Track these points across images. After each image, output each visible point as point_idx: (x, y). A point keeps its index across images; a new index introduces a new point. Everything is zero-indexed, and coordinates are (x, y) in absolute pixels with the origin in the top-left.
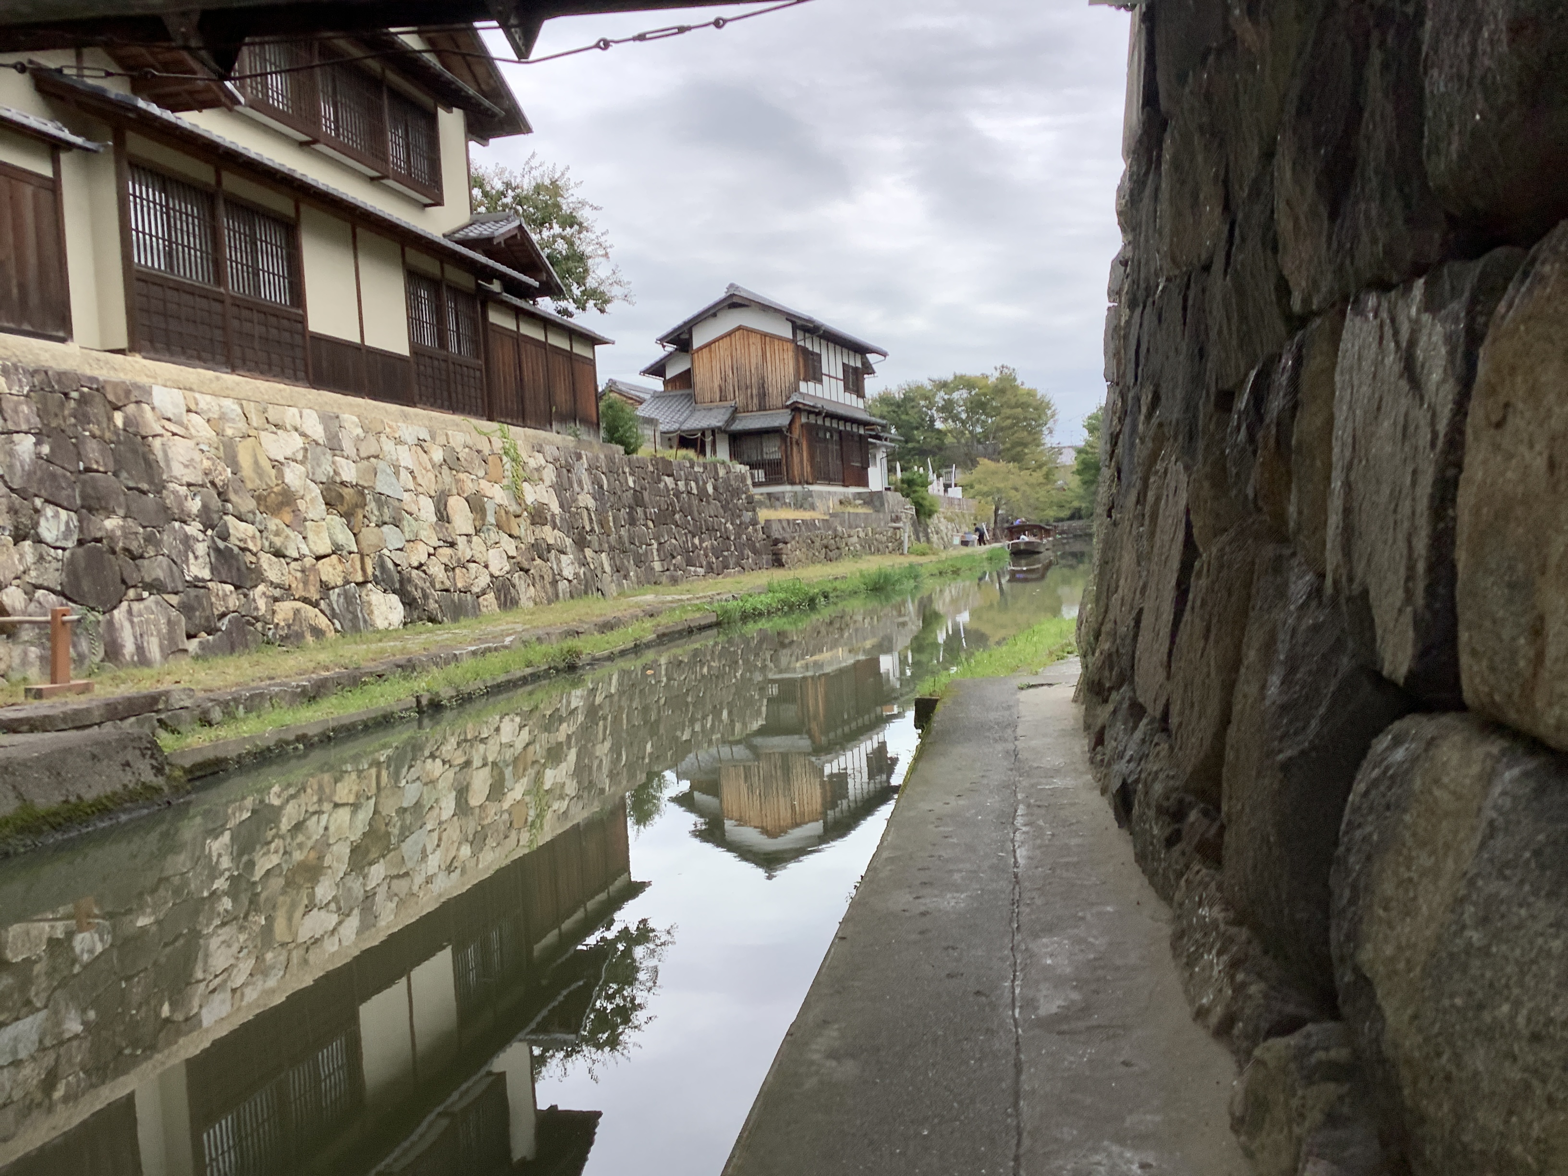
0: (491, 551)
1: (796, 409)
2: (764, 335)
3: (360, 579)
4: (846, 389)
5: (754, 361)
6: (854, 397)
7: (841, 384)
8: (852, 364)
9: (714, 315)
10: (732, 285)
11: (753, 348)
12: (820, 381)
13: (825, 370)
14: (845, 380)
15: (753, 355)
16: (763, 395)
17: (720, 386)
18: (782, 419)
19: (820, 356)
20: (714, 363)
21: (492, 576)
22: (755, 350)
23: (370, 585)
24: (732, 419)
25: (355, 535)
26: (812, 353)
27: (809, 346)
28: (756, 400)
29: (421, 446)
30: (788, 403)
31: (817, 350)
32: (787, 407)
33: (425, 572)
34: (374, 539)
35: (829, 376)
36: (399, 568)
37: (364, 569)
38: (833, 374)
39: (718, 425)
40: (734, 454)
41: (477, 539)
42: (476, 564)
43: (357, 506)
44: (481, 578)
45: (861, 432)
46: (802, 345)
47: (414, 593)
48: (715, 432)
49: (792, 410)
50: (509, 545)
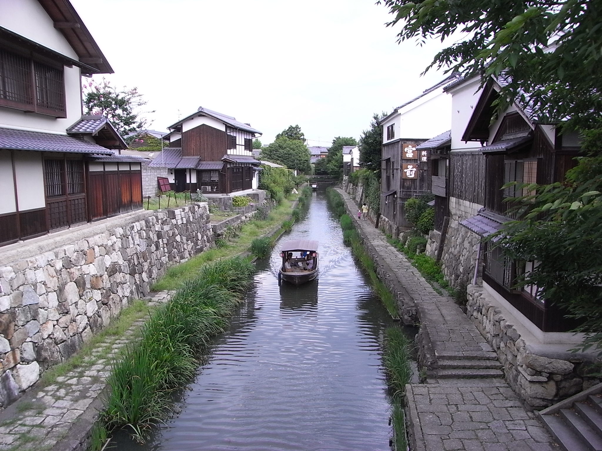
0: (88, 304)
1: (226, 162)
2: (213, 129)
3: (12, 365)
4: (245, 149)
5: (209, 139)
6: (248, 151)
7: (243, 147)
8: (248, 138)
9: (193, 119)
10: (201, 107)
12: (235, 148)
13: (237, 143)
14: (245, 146)
15: (208, 137)
16: (212, 154)
18: (219, 166)
19: (236, 137)
21: (88, 317)
23: (19, 366)
24: (198, 164)
25: (9, 340)
26: (233, 137)
27: (232, 134)
28: (209, 156)
29: (50, 265)
30: (223, 159)
31: (235, 135)
32: (222, 160)
33: (51, 338)
34: (21, 336)
35: (239, 145)
36: (37, 344)
37: (15, 358)
38: (240, 144)
39: (192, 167)
40: (198, 178)
41: (80, 302)
42: (80, 316)
43: (10, 322)
44: (83, 321)
45: (250, 166)
46: (229, 134)
47: (45, 354)
48: (190, 170)
49: (224, 162)
50: (97, 295)
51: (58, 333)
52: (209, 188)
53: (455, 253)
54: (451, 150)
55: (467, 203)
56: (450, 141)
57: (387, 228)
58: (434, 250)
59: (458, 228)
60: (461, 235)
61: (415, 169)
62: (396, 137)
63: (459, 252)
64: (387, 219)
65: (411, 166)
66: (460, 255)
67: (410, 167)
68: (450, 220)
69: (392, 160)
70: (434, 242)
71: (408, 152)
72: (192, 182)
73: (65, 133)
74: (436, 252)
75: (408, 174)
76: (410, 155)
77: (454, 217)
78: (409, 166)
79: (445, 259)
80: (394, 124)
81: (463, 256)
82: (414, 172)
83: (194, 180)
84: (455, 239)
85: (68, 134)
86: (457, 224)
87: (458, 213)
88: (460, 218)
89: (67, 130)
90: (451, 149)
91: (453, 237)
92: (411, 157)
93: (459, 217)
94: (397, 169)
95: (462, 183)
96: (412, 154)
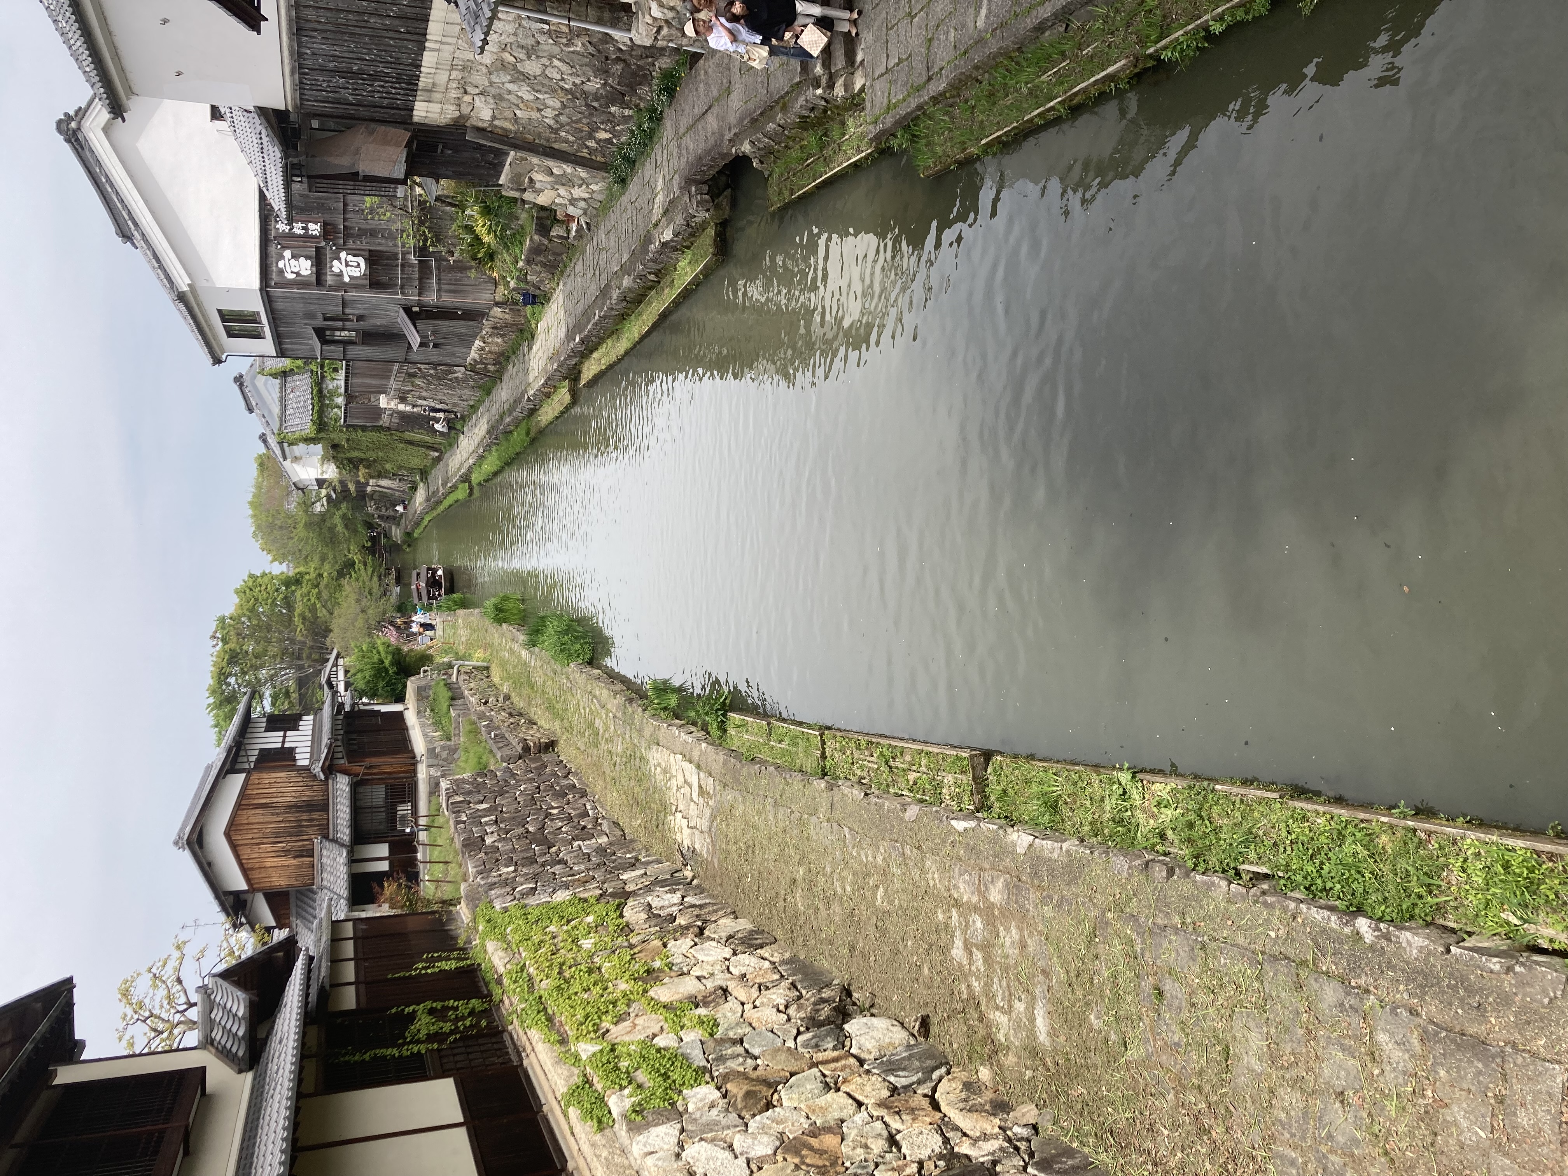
1: (330, 769)
2: (239, 806)
4: (295, 728)
5: (269, 818)
6: (301, 723)
7: (289, 733)
9: (210, 863)
10: (176, 843)
11: (253, 819)
12: (292, 750)
13: (279, 745)
14: (285, 730)
15: (261, 819)
16: (309, 807)
17: (295, 857)
18: (342, 785)
19: (261, 750)
20: (268, 865)
21: (735, 955)
22: (254, 816)
23: (854, 1051)
24: (336, 841)
25: (792, 1075)
26: (260, 756)
27: (253, 759)
28: (315, 815)
30: (322, 777)
31: (257, 752)
32: (327, 779)
33: (787, 1007)
34: (783, 1056)
35: (283, 742)
36: (802, 1029)
37: (836, 1060)
38: (281, 739)
39: (345, 854)
40: (377, 839)
41: (696, 972)
42: (731, 969)
43: (747, 1078)
44: (746, 962)
45: (341, 717)
46: (252, 765)
47: (825, 1011)
48: (353, 860)
49: (331, 773)
50: (680, 947)
51: (774, 997)
52: (404, 809)
53: (558, 105)
54: (287, 110)
55: (428, 59)
56: (262, 112)
57: (499, 340)
58: (549, 179)
59: (494, 97)
60: (510, 86)
61: (343, 255)
62: (256, 305)
63: (554, 91)
64: (478, 343)
65: (335, 262)
66: (562, 88)
67: (337, 266)
68: (473, 122)
69: (320, 322)
70: (531, 180)
71: (296, 270)
72: (387, 855)
73: (249, 1076)
74: (555, 171)
75: (356, 273)
76: (305, 267)
77: (466, 110)
78: (336, 270)
79: (572, 139)
80: (220, 311)
81: (563, 79)
82: (350, 258)
83: (383, 850)
84: (521, 105)
85: (250, 1069)
86: (483, 98)
87: (454, 94)
88: (469, 89)
89: (240, 1072)
90: (283, 108)
91: (518, 112)
92: (309, 263)
93: (466, 92)
94: (344, 304)
95: (375, 77)
96: (302, 259)
